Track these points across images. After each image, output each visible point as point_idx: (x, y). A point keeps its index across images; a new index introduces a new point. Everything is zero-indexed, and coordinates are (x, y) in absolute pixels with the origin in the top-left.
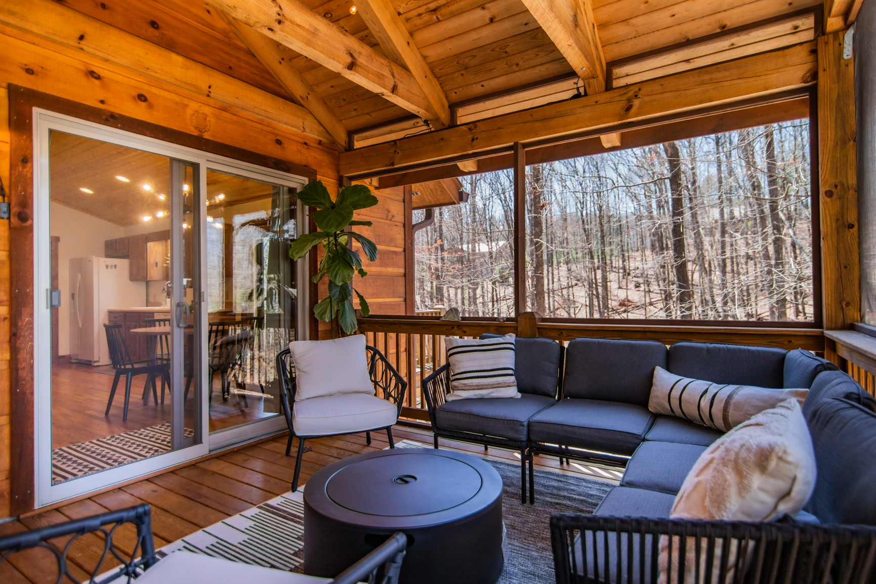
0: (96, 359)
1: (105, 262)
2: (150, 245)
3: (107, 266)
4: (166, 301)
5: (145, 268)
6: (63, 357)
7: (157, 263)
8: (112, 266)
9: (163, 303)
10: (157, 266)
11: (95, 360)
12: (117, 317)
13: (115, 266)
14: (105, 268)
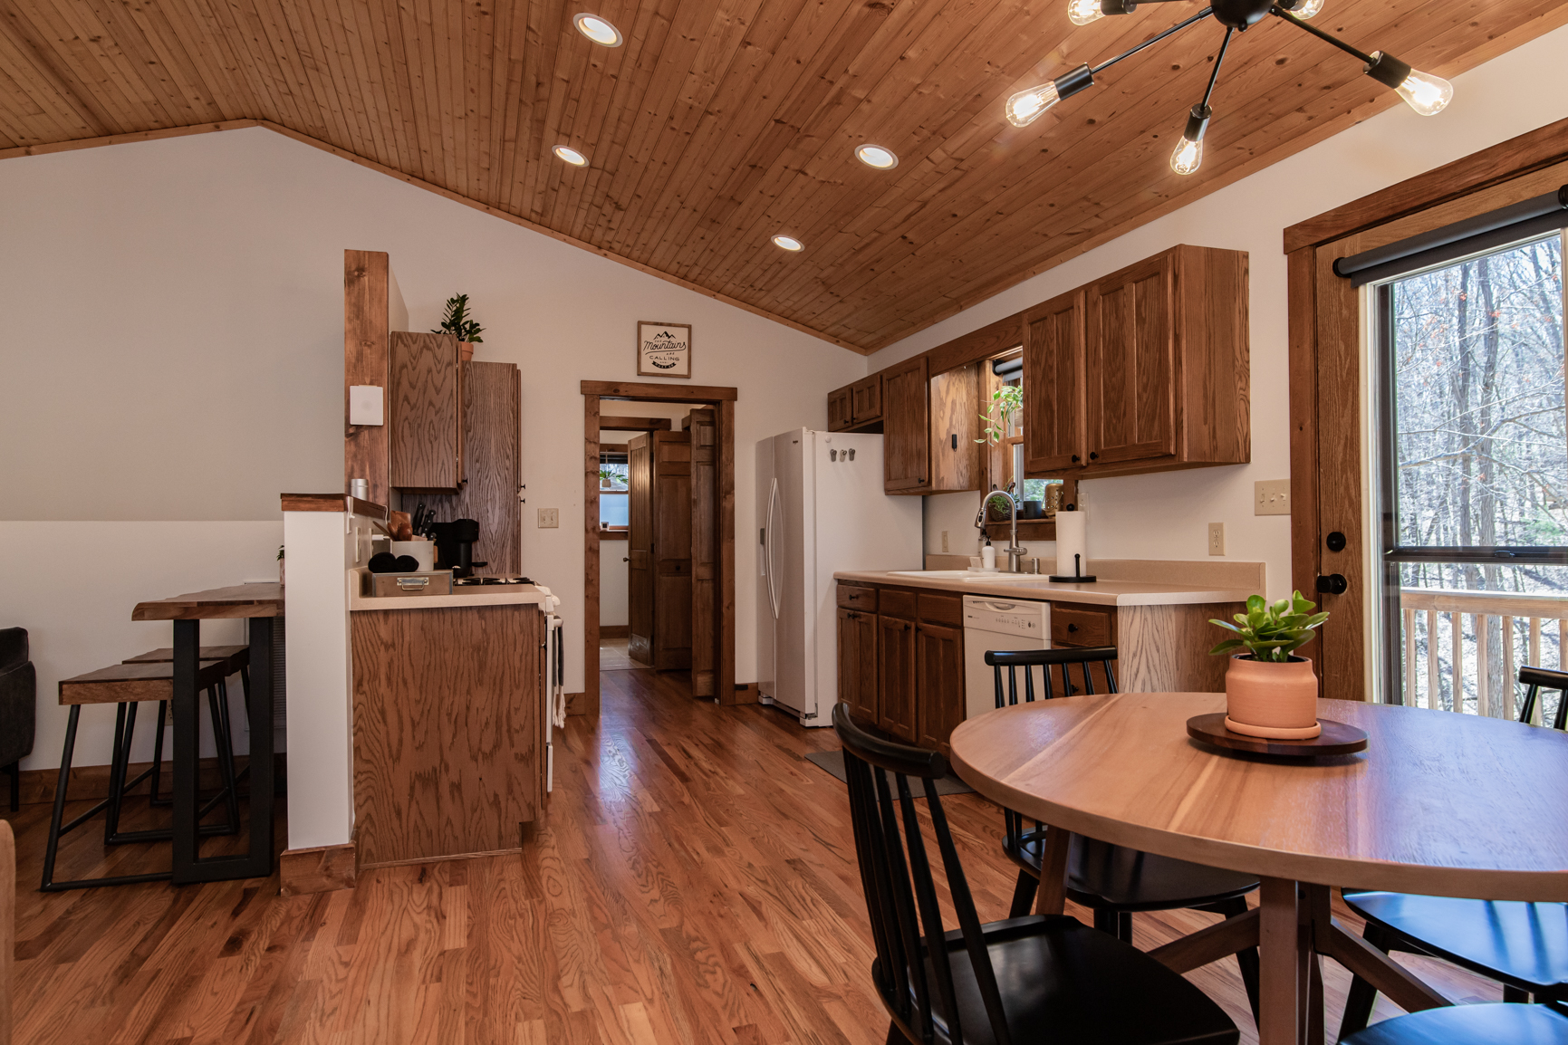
0: (809, 709)
1: (828, 442)
2: (939, 383)
3: (833, 453)
4: (980, 554)
5: (925, 455)
6: (744, 687)
7: (954, 437)
8: (844, 453)
9: (974, 558)
10: (954, 446)
11: (808, 711)
12: (857, 597)
13: (852, 453)
14: (828, 458)
